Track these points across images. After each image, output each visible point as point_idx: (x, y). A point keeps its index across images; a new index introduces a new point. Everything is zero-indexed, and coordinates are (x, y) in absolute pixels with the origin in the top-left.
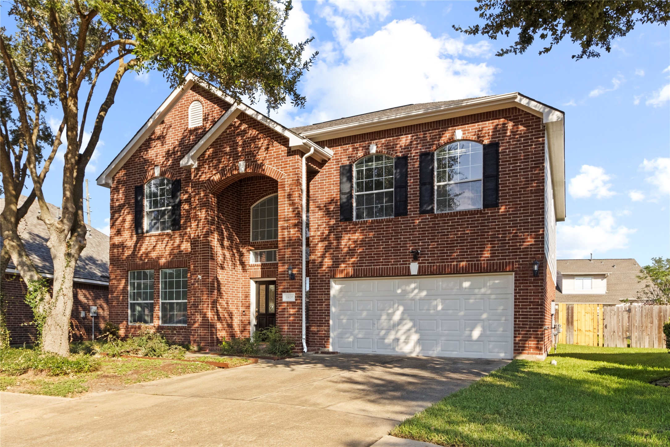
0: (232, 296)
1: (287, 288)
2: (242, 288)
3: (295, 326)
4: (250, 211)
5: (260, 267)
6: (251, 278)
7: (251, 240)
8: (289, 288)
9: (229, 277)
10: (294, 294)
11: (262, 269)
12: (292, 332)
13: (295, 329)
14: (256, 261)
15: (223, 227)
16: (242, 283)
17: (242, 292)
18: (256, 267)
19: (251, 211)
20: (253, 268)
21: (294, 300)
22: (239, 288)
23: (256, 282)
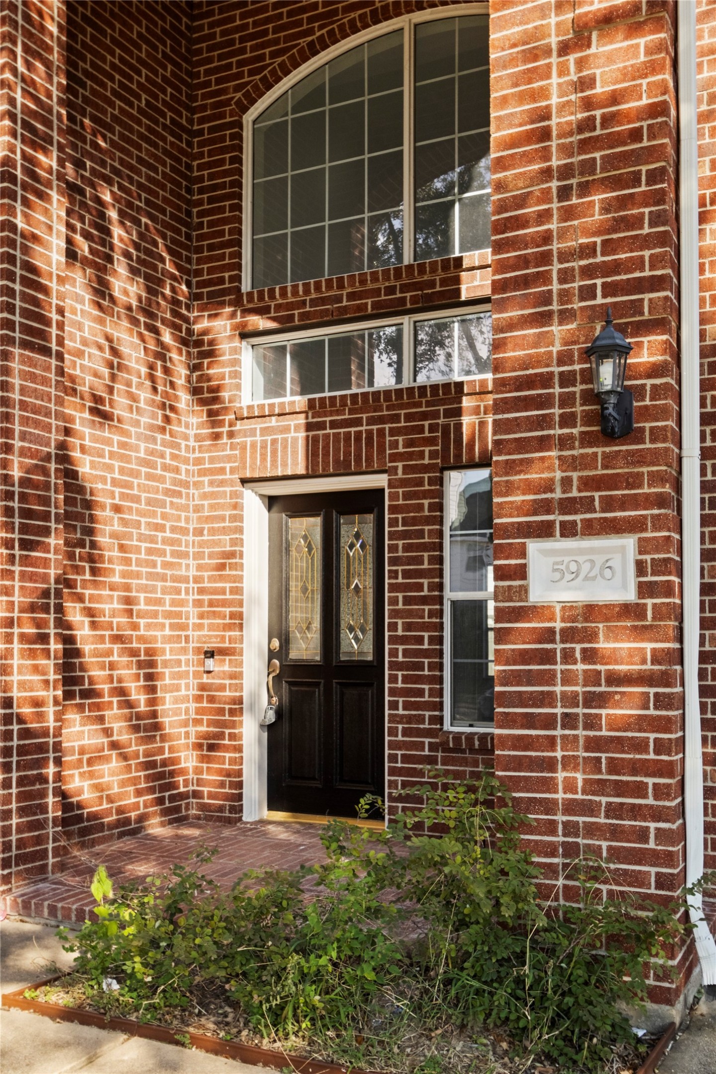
0: (151, 576)
1: (568, 506)
2: (199, 532)
3: (639, 790)
4: (239, 137)
5: (301, 420)
6: (244, 481)
7: (246, 286)
8: (587, 505)
9: (135, 474)
10: (629, 543)
11: (309, 427)
12: (615, 833)
13: (635, 812)
14: (275, 386)
15: (107, 197)
16: (198, 509)
17: (198, 556)
18: (273, 422)
19: (247, 134)
20: (258, 425)
21: (630, 595)
22: (184, 531)
23: (272, 502)
